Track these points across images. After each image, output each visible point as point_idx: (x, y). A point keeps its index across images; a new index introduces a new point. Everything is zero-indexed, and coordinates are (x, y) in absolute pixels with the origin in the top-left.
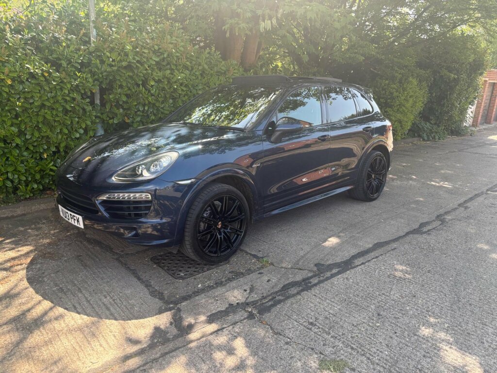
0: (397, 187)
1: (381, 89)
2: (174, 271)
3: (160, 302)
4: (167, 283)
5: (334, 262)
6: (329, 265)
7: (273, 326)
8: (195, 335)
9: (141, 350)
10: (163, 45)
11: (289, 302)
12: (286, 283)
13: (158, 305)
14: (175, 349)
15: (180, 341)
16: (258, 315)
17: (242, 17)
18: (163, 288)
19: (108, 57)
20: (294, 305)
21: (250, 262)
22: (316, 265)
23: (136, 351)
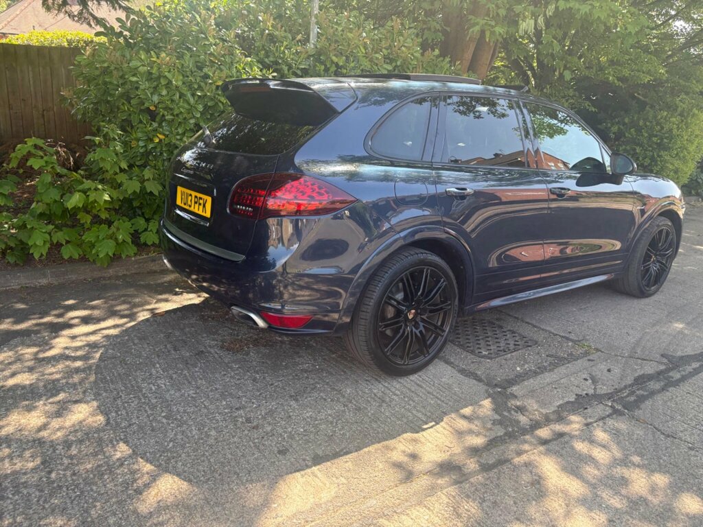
1: (654, 123)
2: (472, 348)
3: (480, 384)
4: (473, 362)
5: (686, 354)
6: (682, 358)
7: (657, 426)
8: (558, 427)
9: (499, 439)
10: (394, 49)
11: (659, 398)
12: (636, 375)
13: (481, 388)
14: (544, 442)
15: (544, 433)
16: (626, 411)
17: (491, 16)
18: (472, 368)
19: (332, 62)
20: (669, 403)
21: (565, 345)
22: (662, 355)
23: (494, 439)
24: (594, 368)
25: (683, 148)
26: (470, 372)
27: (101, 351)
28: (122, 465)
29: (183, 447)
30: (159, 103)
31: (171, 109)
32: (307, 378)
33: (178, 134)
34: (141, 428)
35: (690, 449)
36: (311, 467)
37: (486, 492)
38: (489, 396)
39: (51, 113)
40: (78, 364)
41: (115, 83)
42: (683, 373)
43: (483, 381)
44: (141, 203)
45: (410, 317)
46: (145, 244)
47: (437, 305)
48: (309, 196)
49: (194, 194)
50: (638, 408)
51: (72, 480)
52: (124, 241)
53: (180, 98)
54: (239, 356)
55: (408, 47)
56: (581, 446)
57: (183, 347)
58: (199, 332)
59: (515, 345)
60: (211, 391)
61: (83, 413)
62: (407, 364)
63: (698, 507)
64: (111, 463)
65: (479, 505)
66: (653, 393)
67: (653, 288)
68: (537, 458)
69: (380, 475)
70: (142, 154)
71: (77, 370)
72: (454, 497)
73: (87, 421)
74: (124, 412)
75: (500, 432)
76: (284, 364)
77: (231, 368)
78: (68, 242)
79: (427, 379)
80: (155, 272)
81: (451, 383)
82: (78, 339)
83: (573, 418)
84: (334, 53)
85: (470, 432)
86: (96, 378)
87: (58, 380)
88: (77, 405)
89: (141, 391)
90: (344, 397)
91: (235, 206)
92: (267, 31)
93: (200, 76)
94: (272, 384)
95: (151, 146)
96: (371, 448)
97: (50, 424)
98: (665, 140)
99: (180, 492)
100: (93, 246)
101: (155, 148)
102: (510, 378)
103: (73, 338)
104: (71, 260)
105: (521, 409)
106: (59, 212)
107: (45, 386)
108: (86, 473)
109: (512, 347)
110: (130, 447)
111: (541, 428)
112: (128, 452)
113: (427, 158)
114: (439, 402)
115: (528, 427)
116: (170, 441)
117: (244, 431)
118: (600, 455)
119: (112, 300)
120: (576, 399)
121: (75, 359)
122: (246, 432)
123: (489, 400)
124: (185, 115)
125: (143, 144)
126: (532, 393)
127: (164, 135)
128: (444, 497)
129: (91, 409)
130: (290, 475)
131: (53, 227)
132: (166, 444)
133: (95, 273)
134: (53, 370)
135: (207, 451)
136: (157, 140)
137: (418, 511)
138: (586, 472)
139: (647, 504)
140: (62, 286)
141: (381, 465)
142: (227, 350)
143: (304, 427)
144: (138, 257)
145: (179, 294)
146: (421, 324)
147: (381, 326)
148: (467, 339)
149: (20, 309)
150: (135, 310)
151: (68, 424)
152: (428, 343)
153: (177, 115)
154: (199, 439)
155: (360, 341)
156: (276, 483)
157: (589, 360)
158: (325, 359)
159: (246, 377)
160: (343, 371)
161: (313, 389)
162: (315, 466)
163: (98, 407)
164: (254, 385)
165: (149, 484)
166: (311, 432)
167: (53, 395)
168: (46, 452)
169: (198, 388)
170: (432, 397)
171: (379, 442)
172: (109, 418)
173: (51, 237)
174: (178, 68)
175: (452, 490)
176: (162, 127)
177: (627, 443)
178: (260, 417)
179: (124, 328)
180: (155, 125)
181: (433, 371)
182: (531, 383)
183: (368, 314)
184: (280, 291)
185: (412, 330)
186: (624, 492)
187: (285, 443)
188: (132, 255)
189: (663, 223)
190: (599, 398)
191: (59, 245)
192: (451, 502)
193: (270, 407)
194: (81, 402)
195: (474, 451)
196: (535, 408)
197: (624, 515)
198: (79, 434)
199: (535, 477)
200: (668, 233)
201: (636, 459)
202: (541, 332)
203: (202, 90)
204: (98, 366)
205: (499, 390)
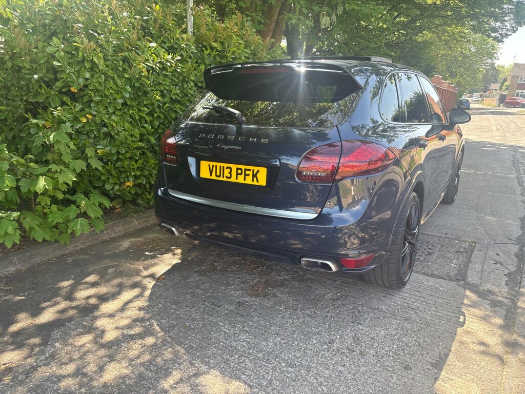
3: (448, 281)
9: (508, 316)
12: (513, 254)
13: (452, 283)
21: (455, 242)
22: (508, 239)
23: (505, 317)
24: (489, 255)
26: (431, 274)
27: (155, 324)
31: (99, 91)
32: (343, 305)
34: (282, 382)
36: (440, 373)
38: (465, 288)
40: (151, 340)
53: (105, 79)
54: (272, 299)
57: (219, 302)
58: (214, 286)
60: (292, 334)
61: (217, 384)
71: (158, 346)
73: (231, 390)
74: (250, 372)
75: (502, 311)
76: (312, 297)
77: (280, 310)
79: (416, 285)
81: (432, 285)
82: (118, 317)
84: (213, 40)
86: (184, 349)
87: (152, 360)
88: (202, 378)
89: (238, 350)
90: (386, 312)
94: (327, 316)
95: (78, 126)
96: (455, 346)
103: (112, 316)
105: (491, 293)
107: (148, 369)
114: (444, 300)
120: (508, 278)
121: (141, 336)
122: (362, 360)
125: (71, 125)
126: (483, 280)
129: (218, 378)
130: (436, 385)
134: (134, 352)
135: (357, 385)
136: (85, 120)
142: (257, 296)
143: (393, 343)
145: (154, 257)
147: (402, 253)
149: (19, 302)
150: (135, 279)
153: (107, 96)
154: (338, 376)
157: (479, 250)
158: (335, 287)
159: (301, 315)
160: (361, 293)
161: (359, 312)
163: (221, 374)
164: (315, 320)
166: (403, 346)
167: (167, 375)
169: (278, 334)
170: (435, 297)
171: (453, 340)
172: (245, 381)
174: (98, 52)
179: (147, 298)
182: (472, 273)
190: (516, 274)
196: (498, 290)
203: (127, 73)
204: (171, 338)
205: (463, 282)
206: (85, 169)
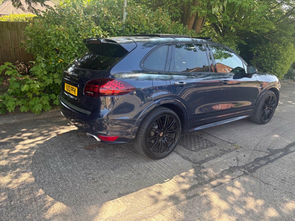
0: (293, 108)
1: (272, 49)
2: (188, 147)
3: (190, 162)
4: (188, 153)
5: (278, 149)
6: (276, 150)
7: (261, 180)
8: (220, 180)
9: (195, 186)
10: (159, 21)
11: (264, 168)
12: (256, 158)
13: (190, 164)
14: (214, 187)
15: (214, 183)
16: (249, 173)
17: (201, 6)
18: (187, 155)
19: (133, 27)
20: (268, 170)
21: (228, 145)
22: (268, 149)
23: (193, 186)
24: (238, 155)
25: (284, 59)
26: (187, 157)
27: (35, 151)
28: (40, 198)
29: (66, 190)
30: (60, 46)
31: (65, 49)
32: (119, 161)
33: (68, 59)
34: (49, 183)
35: (275, 189)
36: (117, 198)
37: (187, 208)
38: (193, 167)
39: (18, 49)
40: (26, 156)
41: (42, 38)
42: (275, 157)
43: (192, 161)
44: (54, 88)
45: (161, 135)
46: (56, 105)
47: (173, 130)
48: (116, 88)
49: (71, 86)
50: (255, 172)
51: (20, 204)
52: (46, 104)
53: (69, 44)
54: (92, 152)
55: (166, 20)
56: (229, 189)
57: (69, 148)
58: (76, 142)
59: (206, 145)
60: (79, 167)
61: (26, 177)
62: (160, 155)
63: (274, 213)
64: (36, 197)
65: (184, 213)
66: (262, 166)
67: (267, 120)
68: (210, 193)
69: (145, 201)
70: (54, 68)
71: (25, 159)
72: (174, 210)
73: (28, 180)
74: (42, 176)
75: (196, 182)
76: (110, 155)
77: (88, 157)
78: (22, 105)
79: (168, 160)
80: (60, 116)
81: (178, 162)
82: (26, 146)
83: (227, 176)
84: (133, 24)
85: (184, 183)
86: (32, 162)
87: (17, 163)
88: (24, 174)
89: (50, 167)
90: (133, 168)
91: (86, 92)
92: (105, 15)
93: (77, 35)
94: (104, 164)
95: (57, 64)
96: (142, 190)
97: (12, 181)
98: (277, 56)
99: (63, 209)
100: (33, 106)
101: (59, 65)
102: (203, 160)
103: (24, 145)
104: (24, 112)
105: (206, 173)
106: (19, 93)
107: (11, 166)
108: (25, 201)
109: (205, 146)
110: (44, 191)
111: (213, 181)
112: (43, 193)
113: (167, 70)
114: (172, 170)
115: (208, 180)
116: (61, 188)
117: (91, 183)
118: (236, 192)
119: (41, 129)
120: (229, 168)
121: (24, 154)
122: (92, 184)
123: (193, 169)
124: (71, 51)
125: (54, 64)
126: (211, 166)
127: (62, 59)
128: (170, 210)
129: (29, 175)
130: (108, 202)
131: (16, 99)
132: (59, 189)
133: (35, 117)
134: (15, 159)
135: (75, 192)
136: (59, 62)
137: (159, 216)
138: (230, 199)
139: (253, 213)
140: (21, 123)
141: (145, 197)
142: (87, 149)
143: (116, 181)
144: (53, 110)
145: (69, 126)
146: (166, 138)
147: (148, 140)
148: (187, 143)
149: (3, 133)
150: (50, 133)
151: (20, 181)
152: (169, 146)
153: (68, 51)
154: (72, 187)
155: (139, 146)
156: (102, 205)
157: (237, 152)
158: (127, 153)
159: (94, 161)
160: (134, 158)
161: (121, 166)
162: (118, 198)
163: (32, 174)
164: (97, 164)
165: (50, 206)
166: (118, 184)
167: (15, 170)
168: (10, 193)
169: (74, 166)
170: (169, 168)
171: (146, 188)
172: (36, 179)
173: (16, 103)
174: (67, 31)
175: (174, 207)
176: (61, 56)
177: (248, 187)
178: (98, 177)
179: (45, 141)
180: (59, 55)
181: (171, 157)
182: (211, 162)
183: (143, 135)
184: (106, 126)
185: (161, 141)
186: (244, 207)
187: (107, 189)
188: (50, 110)
189: (270, 93)
190: (238, 168)
191: (19, 106)
192: (172, 212)
193: (103, 173)
194: (25, 172)
195: (185, 191)
196: (212, 172)
197: (243, 217)
198: (24, 186)
199: (208, 201)
200: (273, 97)
201: (251, 193)
202: (218, 139)
203: (78, 41)
204: (33, 157)
205: (198, 165)
206: (52, 83)
